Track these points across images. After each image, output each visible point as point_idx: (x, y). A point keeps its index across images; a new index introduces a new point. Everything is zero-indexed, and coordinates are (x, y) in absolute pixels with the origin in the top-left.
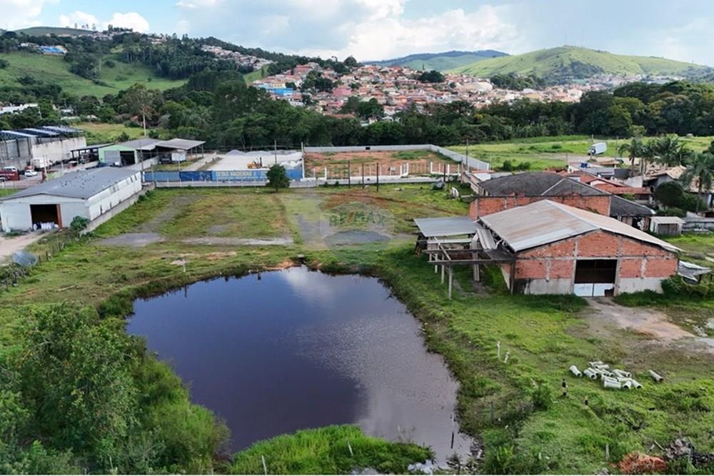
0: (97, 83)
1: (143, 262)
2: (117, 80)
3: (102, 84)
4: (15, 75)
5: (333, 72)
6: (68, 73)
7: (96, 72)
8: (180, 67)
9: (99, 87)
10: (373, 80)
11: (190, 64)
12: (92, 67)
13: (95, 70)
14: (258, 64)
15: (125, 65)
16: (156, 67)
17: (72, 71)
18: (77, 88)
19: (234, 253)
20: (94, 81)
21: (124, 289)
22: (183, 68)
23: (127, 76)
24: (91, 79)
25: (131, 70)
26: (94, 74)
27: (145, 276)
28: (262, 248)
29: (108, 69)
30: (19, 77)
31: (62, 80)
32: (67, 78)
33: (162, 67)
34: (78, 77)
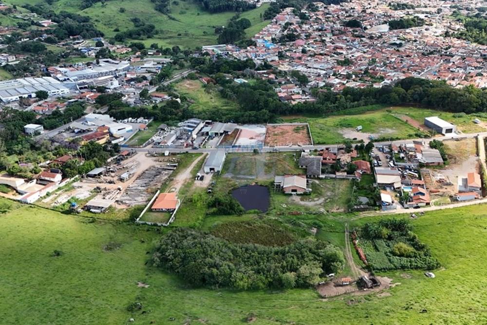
0: (171, 18)
1: (231, 182)
2: (180, 14)
3: (174, 19)
4: (129, 17)
5: (299, 20)
6: (154, 11)
7: (169, 9)
8: (215, 6)
9: (172, 21)
10: (320, 28)
11: (221, 4)
12: (167, 5)
13: (168, 8)
14: (259, 3)
15: (184, 2)
16: (201, 3)
17: (156, 10)
18: (160, 22)
19: (245, 181)
20: (169, 16)
21: (230, 189)
22: (217, 7)
23: (186, 11)
24: (167, 15)
25: (187, 6)
26: (168, 10)
27: (232, 186)
28: (250, 179)
29: (175, 6)
30: (132, 18)
31: (153, 17)
32: (155, 15)
33: (205, 4)
34: (160, 13)
